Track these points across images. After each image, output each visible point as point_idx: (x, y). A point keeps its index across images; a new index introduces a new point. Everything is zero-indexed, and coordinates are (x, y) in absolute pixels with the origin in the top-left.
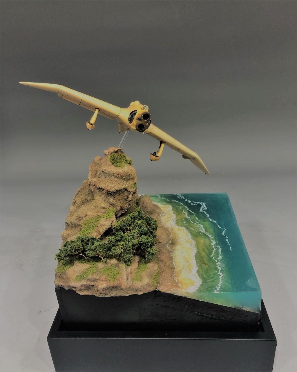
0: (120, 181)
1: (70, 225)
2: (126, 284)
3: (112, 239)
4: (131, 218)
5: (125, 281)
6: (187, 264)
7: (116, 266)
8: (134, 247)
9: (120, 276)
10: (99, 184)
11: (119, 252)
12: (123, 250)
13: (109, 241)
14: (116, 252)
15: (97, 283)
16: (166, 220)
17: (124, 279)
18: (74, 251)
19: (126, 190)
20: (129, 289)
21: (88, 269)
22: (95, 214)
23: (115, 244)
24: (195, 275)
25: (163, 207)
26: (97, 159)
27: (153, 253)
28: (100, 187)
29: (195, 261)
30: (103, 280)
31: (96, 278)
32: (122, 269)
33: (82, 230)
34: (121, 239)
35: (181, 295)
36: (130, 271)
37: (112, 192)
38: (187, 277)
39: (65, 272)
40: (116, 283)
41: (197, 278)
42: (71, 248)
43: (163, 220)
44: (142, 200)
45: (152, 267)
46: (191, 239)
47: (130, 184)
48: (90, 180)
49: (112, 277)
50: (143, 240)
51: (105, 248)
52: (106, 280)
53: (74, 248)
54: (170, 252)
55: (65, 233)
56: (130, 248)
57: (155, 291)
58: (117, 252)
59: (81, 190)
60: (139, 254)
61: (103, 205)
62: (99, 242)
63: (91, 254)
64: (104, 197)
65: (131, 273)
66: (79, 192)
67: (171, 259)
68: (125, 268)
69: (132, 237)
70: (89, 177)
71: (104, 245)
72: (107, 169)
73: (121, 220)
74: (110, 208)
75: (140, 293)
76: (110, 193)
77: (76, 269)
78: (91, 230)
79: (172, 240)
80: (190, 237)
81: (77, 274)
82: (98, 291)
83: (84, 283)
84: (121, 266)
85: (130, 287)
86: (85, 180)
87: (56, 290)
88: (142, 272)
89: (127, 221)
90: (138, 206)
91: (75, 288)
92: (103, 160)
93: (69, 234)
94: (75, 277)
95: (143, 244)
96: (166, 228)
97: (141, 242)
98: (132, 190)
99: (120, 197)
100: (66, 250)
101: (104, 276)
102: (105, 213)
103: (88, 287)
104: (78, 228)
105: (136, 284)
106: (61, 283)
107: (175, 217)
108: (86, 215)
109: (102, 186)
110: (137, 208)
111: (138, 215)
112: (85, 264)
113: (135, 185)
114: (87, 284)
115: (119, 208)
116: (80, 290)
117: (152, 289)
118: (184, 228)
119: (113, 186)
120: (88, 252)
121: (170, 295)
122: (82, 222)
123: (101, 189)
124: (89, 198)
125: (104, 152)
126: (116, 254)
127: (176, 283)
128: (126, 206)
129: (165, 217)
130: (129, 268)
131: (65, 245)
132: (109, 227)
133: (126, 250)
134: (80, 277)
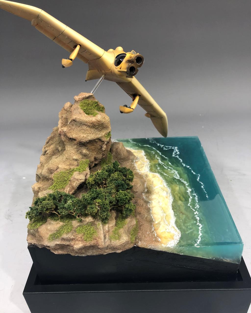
0: (93, 130)
1: (41, 177)
2: (103, 244)
3: (87, 197)
4: (107, 171)
5: (102, 241)
6: (165, 215)
7: (92, 224)
8: (111, 204)
9: (97, 236)
10: (70, 134)
11: (96, 211)
12: (100, 208)
13: (84, 200)
14: (92, 211)
15: (72, 243)
16: (140, 166)
17: (101, 238)
18: (46, 210)
19: (99, 139)
20: (107, 248)
21: (62, 227)
22: (67, 167)
23: (90, 202)
24: (174, 227)
25: (136, 153)
26: (67, 105)
27: (131, 209)
28: (71, 137)
29: (173, 211)
30: (79, 239)
31: (71, 238)
32: (99, 227)
33: (54, 184)
34: (97, 197)
35: (161, 250)
36: (107, 229)
37: (85, 143)
38: (166, 229)
39: (38, 229)
40: (92, 243)
41: (176, 230)
42: (42, 207)
43: (137, 167)
44: (116, 146)
45: (130, 222)
46: (166, 186)
47: (104, 134)
48: (60, 130)
49: (88, 236)
50: (121, 196)
51: (79, 206)
52: (82, 240)
53: (45, 207)
54: (147, 202)
55: (36, 185)
56: (107, 206)
57: (134, 247)
58: (94, 211)
59: (51, 139)
60: (115, 209)
61: (75, 157)
62: (73, 199)
63: (64, 212)
64: (77, 148)
65: (108, 231)
66: (49, 140)
67: (149, 210)
68: (101, 226)
69: (109, 194)
70: (60, 125)
71: (78, 203)
72: (78, 118)
73: (96, 173)
74: (83, 160)
75: (119, 251)
76: (82, 144)
77: (49, 228)
78: (64, 184)
79: (147, 188)
80: (165, 184)
81: (50, 233)
82: (73, 250)
83: (58, 243)
84: (98, 224)
85: (108, 246)
86: (55, 128)
87: (29, 248)
88: (119, 229)
89: (102, 175)
90: (112, 153)
91: (49, 247)
92: (74, 107)
93: (41, 188)
94: (48, 236)
95: (120, 201)
96: (140, 175)
97: (118, 198)
98: (106, 139)
99: (93, 147)
100: (37, 209)
101: (80, 236)
102: (78, 165)
103: (62, 247)
104: (49, 181)
105: (114, 243)
106: (34, 242)
107: (148, 162)
108: (58, 168)
109: (74, 136)
110: (110, 155)
111: (114, 167)
112: (58, 221)
113: (109, 134)
114: (62, 243)
115: (93, 159)
116: (55, 249)
117: (131, 246)
118: (157, 175)
119: (85, 136)
120: (61, 210)
121: (150, 250)
122: (53, 175)
123: (72, 140)
124: (60, 149)
125: (75, 98)
126: (92, 213)
127: (156, 238)
128: (100, 156)
129: (139, 163)
130: (107, 226)
131: (36, 203)
132: (83, 181)
133: (103, 207)
134: (54, 237)
